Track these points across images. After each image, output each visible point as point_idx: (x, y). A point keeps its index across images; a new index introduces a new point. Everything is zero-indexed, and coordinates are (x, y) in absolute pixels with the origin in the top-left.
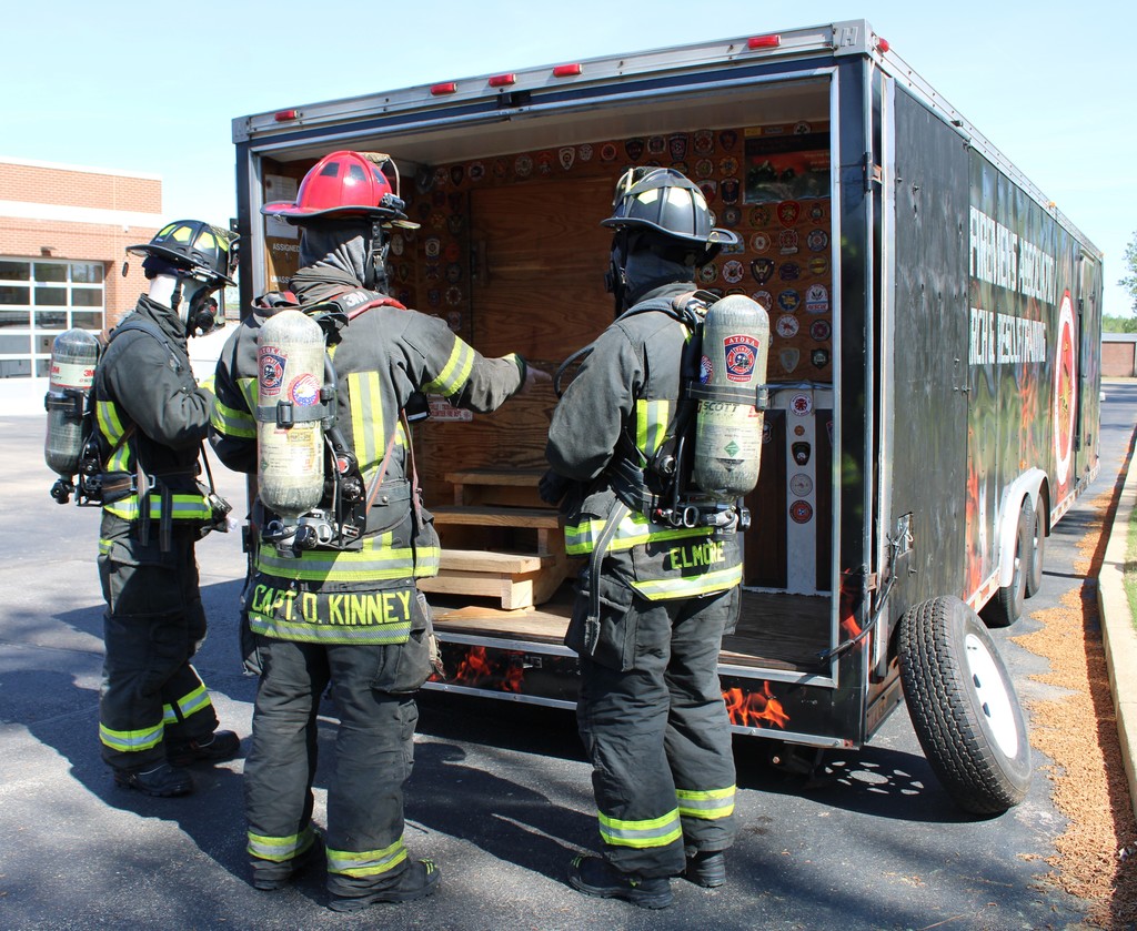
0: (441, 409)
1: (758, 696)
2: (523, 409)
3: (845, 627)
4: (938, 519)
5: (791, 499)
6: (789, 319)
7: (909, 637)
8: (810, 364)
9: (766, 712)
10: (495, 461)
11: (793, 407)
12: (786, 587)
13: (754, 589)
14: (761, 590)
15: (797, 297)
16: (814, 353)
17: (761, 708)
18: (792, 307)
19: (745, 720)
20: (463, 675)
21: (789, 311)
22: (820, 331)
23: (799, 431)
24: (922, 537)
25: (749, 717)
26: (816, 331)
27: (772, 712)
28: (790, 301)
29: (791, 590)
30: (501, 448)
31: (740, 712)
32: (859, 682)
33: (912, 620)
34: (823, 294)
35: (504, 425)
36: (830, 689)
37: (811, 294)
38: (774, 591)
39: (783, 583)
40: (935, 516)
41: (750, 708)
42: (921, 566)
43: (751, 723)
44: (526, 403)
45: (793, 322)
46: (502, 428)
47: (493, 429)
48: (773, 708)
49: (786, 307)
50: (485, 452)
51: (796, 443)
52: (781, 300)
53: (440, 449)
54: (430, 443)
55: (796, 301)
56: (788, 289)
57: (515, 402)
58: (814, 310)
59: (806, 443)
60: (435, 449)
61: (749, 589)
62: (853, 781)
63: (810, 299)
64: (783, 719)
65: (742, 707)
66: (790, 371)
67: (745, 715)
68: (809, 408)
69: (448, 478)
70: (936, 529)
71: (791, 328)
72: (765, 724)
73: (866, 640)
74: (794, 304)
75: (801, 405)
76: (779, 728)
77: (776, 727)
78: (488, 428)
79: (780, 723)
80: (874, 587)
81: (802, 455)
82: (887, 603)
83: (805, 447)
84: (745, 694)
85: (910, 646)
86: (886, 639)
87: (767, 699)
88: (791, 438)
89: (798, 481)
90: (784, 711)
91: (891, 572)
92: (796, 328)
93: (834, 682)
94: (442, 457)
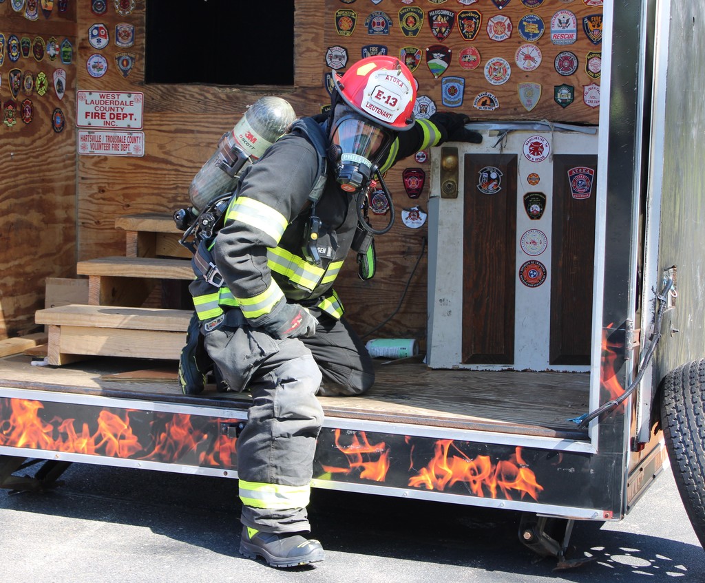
0: (104, 140)
1: (509, 465)
2: (209, 145)
3: (606, 387)
4: (699, 276)
5: (521, 260)
6: (530, 49)
7: (675, 398)
8: (553, 101)
9: (517, 482)
10: (172, 205)
11: (527, 151)
12: (512, 362)
13: (473, 367)
14: (481, 367)
15: (540, 24)
16: (557, 88)
17: (511, 478)
18: (535, 35)
19: (493, 491)
20: (163, 448)
21: (531, 40)
22: (566, 64)
23: (533, 179)
24: (684, 295)
25: (498, 487)
26: (561, 65)
27: (524, 482)
28: (532, 28)
29: (519, 365)
30: (180, 190)
31: (487, 482)
32: (620, 448)
33: (677, 382)
34: (571, 21)
35: (185, 163)
36: (588, 455)
37: (557, 22)
38: (498, 367)
39: (508, 357)
40: (696, 273)
41: (499, 477)
42: (682, 326)
43: (500, 495)
44: (211, 136)
45: (535, 53)
46: (182, 166)
47: (169, 167)
48: (526, 477)
49: (527, 35)
50: (159, 195)
51: (528, 194)
52: (522, 27)
53: (102, 190)
54: (88, 181)
55: (539, 29)
56: (531, 15)
57: (199, 135)
58: (559, 41)
59: (541, 194)
60: (95, 189)
61: (467, 366)
62: (615, 563)
63: (555, 27)
64: (536, 489)
65: (490, 477)
66: (529, 109)
67: (493, 486)
68: (546, 152)
69: (120, 223)
70: (696, 288)
71: (532, 59)
72: (515, 495)
73: (628, 402)
74: (537, 32)
75: (536, 148)
76: (532, 500)
77: (528, 498)
78: (164, 166)
79: (533, 494)
80: (637, 344)
81: (535, 208)
82: (651, 362)
83: (540, 199)
84: (494, 462)
85: (676, 407)
86: (649, 401)
87: (519, 467)
88: (523, 188)
89: (530, 237)
90: (538, 481)
91: (656, 328)
92: (539, 60)
93: (592, 448)
94: (104, 199)
